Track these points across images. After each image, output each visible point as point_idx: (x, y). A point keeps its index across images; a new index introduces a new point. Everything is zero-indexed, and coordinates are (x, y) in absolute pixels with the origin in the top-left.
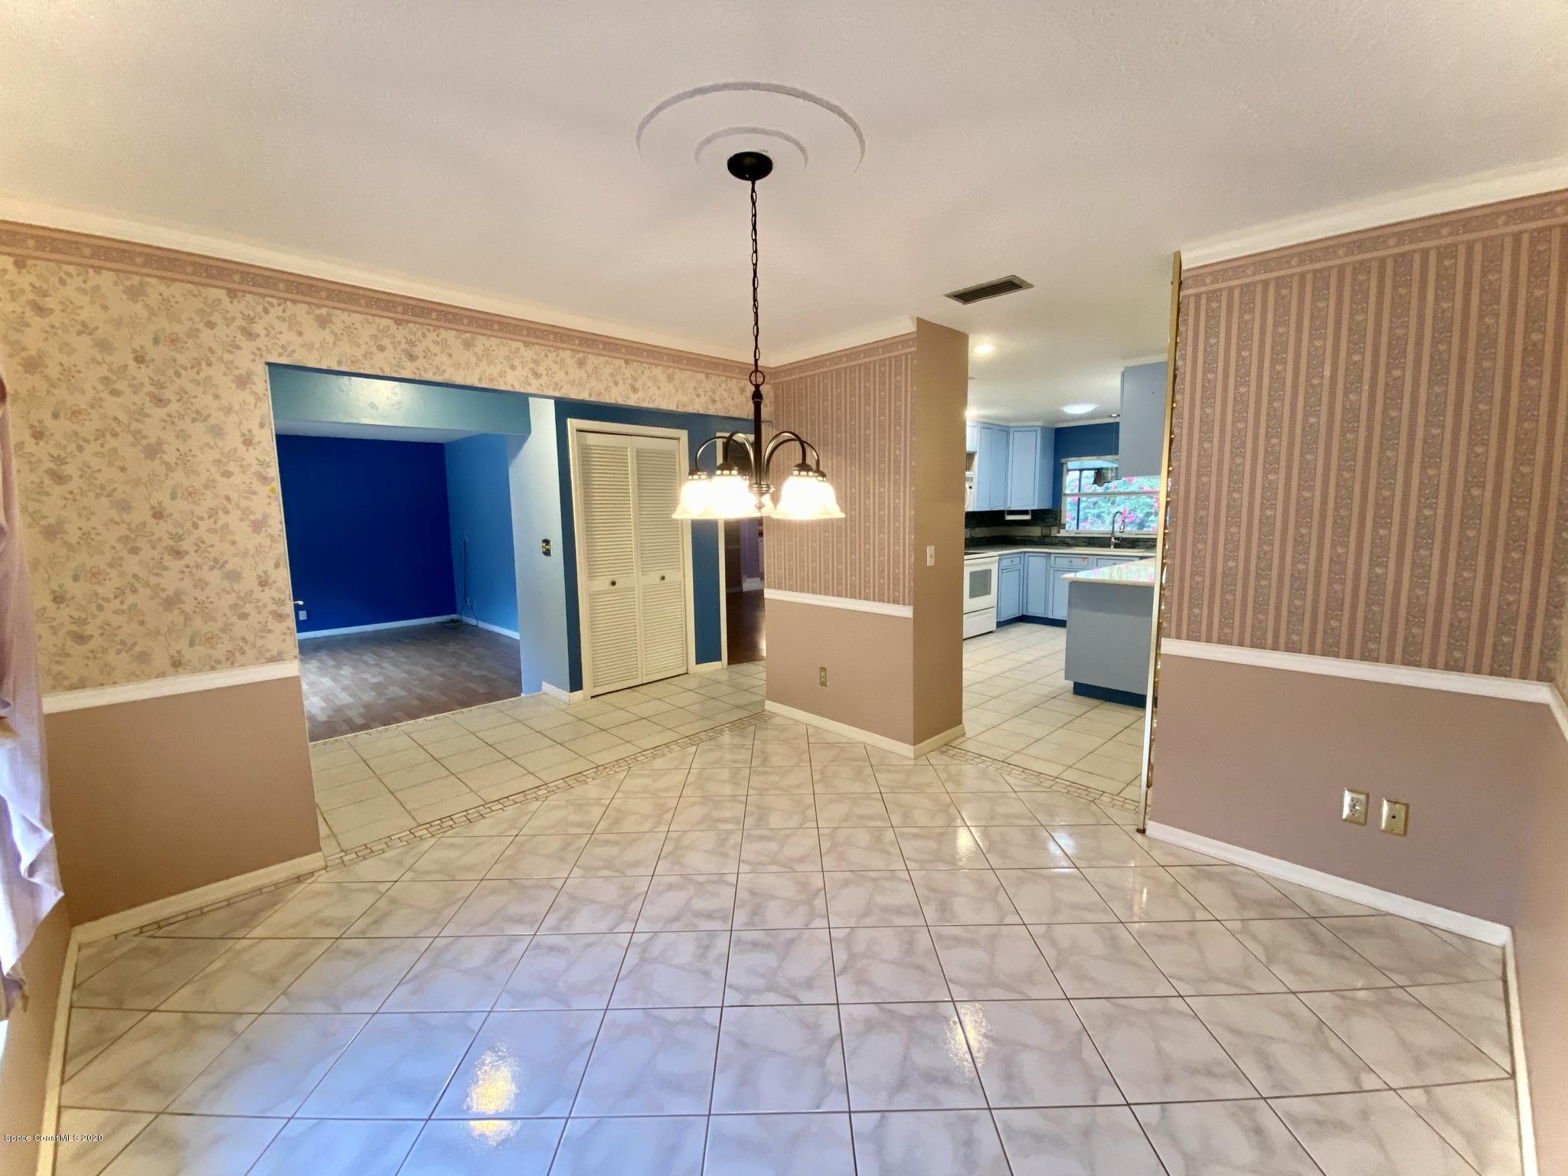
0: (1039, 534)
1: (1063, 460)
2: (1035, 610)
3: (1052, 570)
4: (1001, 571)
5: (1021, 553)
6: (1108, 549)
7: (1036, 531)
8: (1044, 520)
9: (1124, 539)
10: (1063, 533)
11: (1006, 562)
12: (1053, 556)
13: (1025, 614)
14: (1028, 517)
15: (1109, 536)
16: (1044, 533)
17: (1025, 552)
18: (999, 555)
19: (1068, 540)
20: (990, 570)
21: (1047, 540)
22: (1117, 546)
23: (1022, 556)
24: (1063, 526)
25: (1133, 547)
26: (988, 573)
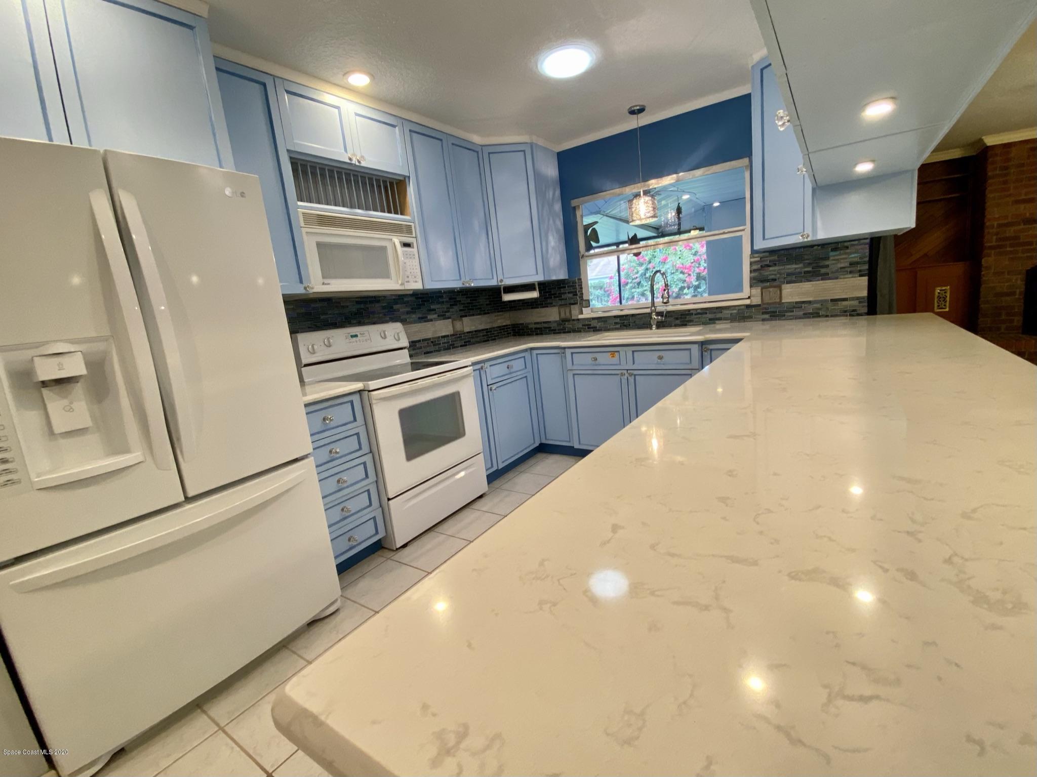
0: (557, 319)
1: (574, 203)
2: (556, 437)
3: (570, 375)
4: (485, 391)
5: (525, 350)
6: (648, 331)
7: (552, 314)
8: (559, 296)
9: (669, 314)
10: (587, 314)
11: (494, 372)
12: (568, 352)
13: (544, 441)
14: (535, 294)
15: (648, 311)
16: (563, 316)
17: (532, 349)
18: (474, 364)
19: (594, 323)
20: (458, 394)
21: (568, 325)
22: (660, 325)
23: (527, 355)
24: (588, 303)
25: (684, 324)
26: (454, 400)
